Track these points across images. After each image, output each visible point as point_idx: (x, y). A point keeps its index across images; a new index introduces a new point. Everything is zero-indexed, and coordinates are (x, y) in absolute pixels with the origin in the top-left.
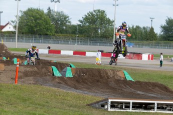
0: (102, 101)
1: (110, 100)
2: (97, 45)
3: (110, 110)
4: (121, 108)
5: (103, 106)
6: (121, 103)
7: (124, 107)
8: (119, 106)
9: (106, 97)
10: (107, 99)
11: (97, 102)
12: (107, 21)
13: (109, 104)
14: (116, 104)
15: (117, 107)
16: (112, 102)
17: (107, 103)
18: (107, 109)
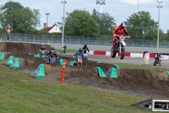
0: (146, 101)
1: (154, 101)
2: (142, 46)
3: (154, 110)
4: (165, 108)
5: (147, 106)
6: (165, 103)
7: (167, 108)
8: (163, 106)
9: (150, 98)
10: (152, 100)
11: (142, 103)
12: (151, 22)
13: (153, 104)
14: (160, 105)
15: (161, 108)
16: (156, 103)
17: (151, 103)
18: (152, 109)
